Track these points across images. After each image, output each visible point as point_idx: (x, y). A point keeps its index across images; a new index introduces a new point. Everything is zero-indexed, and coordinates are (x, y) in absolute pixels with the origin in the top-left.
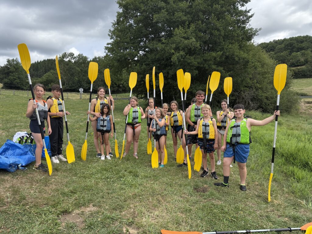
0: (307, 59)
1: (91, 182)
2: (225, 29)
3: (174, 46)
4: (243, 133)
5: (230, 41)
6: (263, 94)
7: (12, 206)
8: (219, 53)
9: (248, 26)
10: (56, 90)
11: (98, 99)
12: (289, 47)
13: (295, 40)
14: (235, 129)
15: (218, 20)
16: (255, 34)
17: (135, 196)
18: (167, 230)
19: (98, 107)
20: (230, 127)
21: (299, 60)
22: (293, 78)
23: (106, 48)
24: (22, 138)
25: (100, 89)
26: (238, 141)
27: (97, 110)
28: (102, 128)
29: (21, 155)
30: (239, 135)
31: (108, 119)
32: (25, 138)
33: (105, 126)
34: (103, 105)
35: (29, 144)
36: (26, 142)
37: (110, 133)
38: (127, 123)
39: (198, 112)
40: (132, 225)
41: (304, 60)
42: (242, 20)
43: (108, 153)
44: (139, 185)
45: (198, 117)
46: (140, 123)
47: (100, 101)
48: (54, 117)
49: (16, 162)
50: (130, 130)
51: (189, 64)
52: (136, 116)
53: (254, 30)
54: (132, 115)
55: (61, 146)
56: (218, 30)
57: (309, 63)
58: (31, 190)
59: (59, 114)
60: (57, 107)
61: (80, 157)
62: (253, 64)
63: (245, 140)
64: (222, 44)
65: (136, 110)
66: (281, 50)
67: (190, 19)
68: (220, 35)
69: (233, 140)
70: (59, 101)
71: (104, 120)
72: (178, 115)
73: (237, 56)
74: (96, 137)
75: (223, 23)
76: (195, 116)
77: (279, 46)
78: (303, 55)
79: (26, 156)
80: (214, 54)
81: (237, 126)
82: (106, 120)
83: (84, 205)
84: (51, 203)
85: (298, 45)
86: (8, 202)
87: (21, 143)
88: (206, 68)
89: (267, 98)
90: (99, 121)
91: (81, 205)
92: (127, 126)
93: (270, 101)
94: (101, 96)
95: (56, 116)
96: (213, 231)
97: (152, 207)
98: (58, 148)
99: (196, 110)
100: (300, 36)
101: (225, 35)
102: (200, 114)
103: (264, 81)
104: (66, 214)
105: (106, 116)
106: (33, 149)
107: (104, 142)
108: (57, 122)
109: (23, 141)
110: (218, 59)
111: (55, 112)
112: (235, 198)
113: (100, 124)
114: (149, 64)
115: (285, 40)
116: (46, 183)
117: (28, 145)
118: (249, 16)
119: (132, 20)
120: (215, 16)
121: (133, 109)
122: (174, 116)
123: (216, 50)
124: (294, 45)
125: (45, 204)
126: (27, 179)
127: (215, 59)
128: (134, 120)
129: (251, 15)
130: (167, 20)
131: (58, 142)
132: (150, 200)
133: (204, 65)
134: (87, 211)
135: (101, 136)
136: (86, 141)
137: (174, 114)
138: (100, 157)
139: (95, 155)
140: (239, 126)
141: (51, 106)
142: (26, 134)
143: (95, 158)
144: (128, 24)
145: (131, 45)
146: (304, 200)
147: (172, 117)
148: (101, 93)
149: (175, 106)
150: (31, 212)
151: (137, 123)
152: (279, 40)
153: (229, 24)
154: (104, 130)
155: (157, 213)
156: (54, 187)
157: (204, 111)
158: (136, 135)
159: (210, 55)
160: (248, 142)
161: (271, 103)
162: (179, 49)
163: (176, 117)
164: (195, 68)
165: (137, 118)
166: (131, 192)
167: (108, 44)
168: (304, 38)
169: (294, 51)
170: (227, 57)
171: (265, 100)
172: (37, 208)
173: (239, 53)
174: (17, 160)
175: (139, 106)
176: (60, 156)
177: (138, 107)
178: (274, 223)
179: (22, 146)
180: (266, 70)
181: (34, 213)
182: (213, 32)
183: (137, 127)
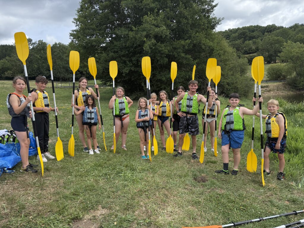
0: (258, 47)
1: (90, 181)
2: (192, 17)
3: (145, 33)
4: (236, 120)
5: (197, 29)
6: (224, 80)
7: (13, 219)
8: (187, 41)
9: (212, 16)
10: (41, 83)
11: (80, 90)
12: (243, 36)
13: (247, 29)
14: (228, 117)
15: (186, 8)
16: (218, 23)
17: (141, 192)
18: (186, 226)
19: (81, 99)
20: (224, 115)
21: (251, 48)
22: (249, 65)
23: (71, 35)
24: (3, 137)
25: (83, 79)
26: (232, 128)
27: (81, 103)
28: (89, 121)
29: (4, 156)
30: (233, 122)
31: (95, 111)
32: (7, 137)
33: (93, 119)
34: (86, 97)
35: (12, 143)
36: (7, 141)
37: (97, 126)
38: (114, 115)
39: (191, 102)
40: (150, 225)
41: (255, 48)
42: (207, 10)
43: (96, 147)
44: (140, 180)
45: (189, 107)
46: (127, 114)
47: (82, 92)
48: (39, 112)
49: (3, 165)
50: (118, 122)
51: (160, 51)
52: (123, 108)
53: (218, 19)
54: (119, 106)
55: (47, 143)
56: (186, 18)
57: (260, 51)
58: (28, 196)
59: (45, 109)
60: (43, 101)
61: (68, 152)
62: (218, 52)
63: (239, 127)
64: (189, 32)
65: (123, 101)
66: (235, 39)
67: (158, 6)
68: (188, 23)
69: (227, 127)
70: (44, 94)
71: (91, 113)
72: (167, 106)
73: (204, 44)
74: (81, 131)
75: (190, 11)
76: (187, 105)
77: (234, 35)
78: (254, 43)
79: (10, 157)
80: (183, 42)
81: (231, 114)
82: (93, 112)
83: (93, 208)
84: (56, 209)
85: (250, 34)
86: (5, 214)
87: (2, 142)
88: (175, 56)
89: (228, 84)
90: (85, 114)
91: (89, 208)
92: (115, 118)
93: (231, 86)
94: (83, 86)
95: (42, 111)
96: (230, 223)
97: (162, 202)
98: (44, 145)
99: (188, 100)
100: (252, 26)
101: (192, 23)
102: (192, 105)
103: (225, 68)
104: (77, 221)
105: (92, 108)
106: (17, 148)
107: (92, 136)
108: (43, 117)
109: (4, 140)
110: (186, 47)
111: (41, 107)
112: (235, 185)
113: (86, 116)
114: (118, 51)
115: (238, 29)
116: (42, 187)
117: (10, 145)
118: (214, 6)
119: (97, 6)
120: (183, 5)
121: (118, 100)
122: (163, 106)
123: (184, 38)
124: (246, 34)
125: (49, 212)
126: (18, 183)
127: (184, 46)
128: (121, 112)
129: (215, 4)
130: (135, 6)
131: (44, 139)
132: (157, 195)
133: (173, 53)
134: (99, 215)
135: (88, 129)
136: (72, 135)
137: (163, 104)
138: (88, 151)
139: (82, 149)
140: (232, 114)
141: (36, 100)
142: (7, 132)
143: (83, 153)
144: (93, 10)
145: (97, 32)
146: (294, 182)
147: (161, 107)
148: (83, 84)
149: (164, 95)
150: (37, 223)
151: (124, 114)
152: (233, 29)
153: (196, 13)
154: (92, 123)
155: (169, 209)
156: (52, 190)
157: (270, 107)
158: (124, 126)
159: (178, 43)
160: (242, 129)
161: (232, 89)
162: (150, 37)
163: (165, 108)
164: (166, 55)
165: (124, 109)
166: (134, 188)
167: (73, 31)
168: (255, 27)
169: (247, 40)
170: (194, 45)
171: (227, 86)
172: (42, 218)
173: (205, 41)
174: (3, 163)
175: (125, 96)
176: (47, 154)
177: (124, 98)
178: (278, 208)
179: (4, 146)
180: (227, 58)
181: (41, 224)
182: (181, 19)
183: (125, 118)
